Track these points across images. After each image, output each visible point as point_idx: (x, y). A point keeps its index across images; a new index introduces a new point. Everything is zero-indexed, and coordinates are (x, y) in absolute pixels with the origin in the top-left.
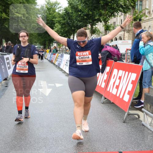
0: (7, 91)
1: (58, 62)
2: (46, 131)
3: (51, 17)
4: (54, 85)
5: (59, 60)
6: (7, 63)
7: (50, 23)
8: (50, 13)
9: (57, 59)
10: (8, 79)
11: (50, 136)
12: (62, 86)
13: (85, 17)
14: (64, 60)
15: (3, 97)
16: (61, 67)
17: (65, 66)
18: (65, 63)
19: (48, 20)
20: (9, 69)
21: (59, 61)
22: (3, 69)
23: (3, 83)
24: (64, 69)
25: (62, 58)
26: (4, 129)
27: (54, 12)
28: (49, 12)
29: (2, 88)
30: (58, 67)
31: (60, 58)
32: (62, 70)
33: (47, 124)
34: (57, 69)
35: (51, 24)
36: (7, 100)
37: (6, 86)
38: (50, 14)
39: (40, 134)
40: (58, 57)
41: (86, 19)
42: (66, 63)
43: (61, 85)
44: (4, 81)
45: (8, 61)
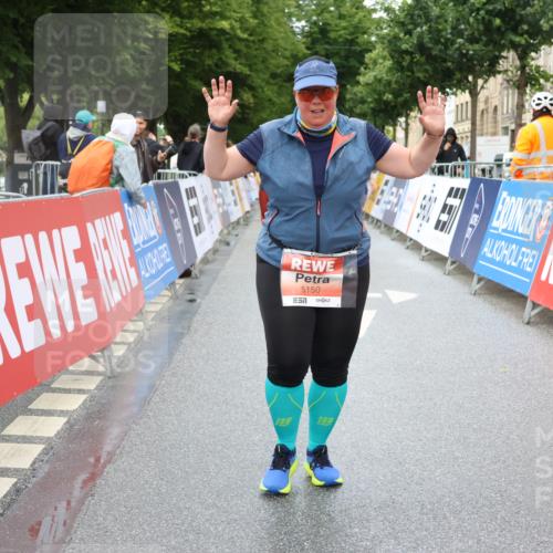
0: (198, 317)
1: (383, 206)
2: (384, 476)
3: (345, 28)
4: (379, 295)
5: (386, 197)
6: (191, 208)
7: (343, 53)
8: (343, 11)
9: (379, 196)
10: (195, 272)
11: (405, 495)
12: (414, 300)
13: (498, 22)
14: (410, 199)
15: (186, 340)
16: (400, 224)
17: (416, 222)
18: (418, 210)
19: (335, 40)
20: (197, 235)
21: (389, 202)
22: (179, 231)
23: (177, 287)
24: (412, 234)
25: (401, 191)
26: (216, 465)
27: (357, 8)
28: (338, 7)
29: (178, 309)
30: (386, 226)
31: (394, 190)
32: (402, 238)
33: (385, 447)
34: (381, 233)
35: (347, 58)
36: (204, 351)
37: (192, 301)
38: (341, 17)
39: (362, 486)
40: (382, 187)
41: (499, 28)
42: (423, 207)
43: (411, 296)
44: (182, 281)
45: (193, 202)
